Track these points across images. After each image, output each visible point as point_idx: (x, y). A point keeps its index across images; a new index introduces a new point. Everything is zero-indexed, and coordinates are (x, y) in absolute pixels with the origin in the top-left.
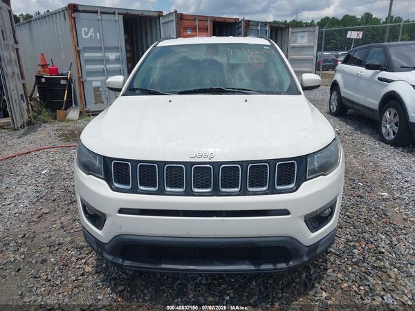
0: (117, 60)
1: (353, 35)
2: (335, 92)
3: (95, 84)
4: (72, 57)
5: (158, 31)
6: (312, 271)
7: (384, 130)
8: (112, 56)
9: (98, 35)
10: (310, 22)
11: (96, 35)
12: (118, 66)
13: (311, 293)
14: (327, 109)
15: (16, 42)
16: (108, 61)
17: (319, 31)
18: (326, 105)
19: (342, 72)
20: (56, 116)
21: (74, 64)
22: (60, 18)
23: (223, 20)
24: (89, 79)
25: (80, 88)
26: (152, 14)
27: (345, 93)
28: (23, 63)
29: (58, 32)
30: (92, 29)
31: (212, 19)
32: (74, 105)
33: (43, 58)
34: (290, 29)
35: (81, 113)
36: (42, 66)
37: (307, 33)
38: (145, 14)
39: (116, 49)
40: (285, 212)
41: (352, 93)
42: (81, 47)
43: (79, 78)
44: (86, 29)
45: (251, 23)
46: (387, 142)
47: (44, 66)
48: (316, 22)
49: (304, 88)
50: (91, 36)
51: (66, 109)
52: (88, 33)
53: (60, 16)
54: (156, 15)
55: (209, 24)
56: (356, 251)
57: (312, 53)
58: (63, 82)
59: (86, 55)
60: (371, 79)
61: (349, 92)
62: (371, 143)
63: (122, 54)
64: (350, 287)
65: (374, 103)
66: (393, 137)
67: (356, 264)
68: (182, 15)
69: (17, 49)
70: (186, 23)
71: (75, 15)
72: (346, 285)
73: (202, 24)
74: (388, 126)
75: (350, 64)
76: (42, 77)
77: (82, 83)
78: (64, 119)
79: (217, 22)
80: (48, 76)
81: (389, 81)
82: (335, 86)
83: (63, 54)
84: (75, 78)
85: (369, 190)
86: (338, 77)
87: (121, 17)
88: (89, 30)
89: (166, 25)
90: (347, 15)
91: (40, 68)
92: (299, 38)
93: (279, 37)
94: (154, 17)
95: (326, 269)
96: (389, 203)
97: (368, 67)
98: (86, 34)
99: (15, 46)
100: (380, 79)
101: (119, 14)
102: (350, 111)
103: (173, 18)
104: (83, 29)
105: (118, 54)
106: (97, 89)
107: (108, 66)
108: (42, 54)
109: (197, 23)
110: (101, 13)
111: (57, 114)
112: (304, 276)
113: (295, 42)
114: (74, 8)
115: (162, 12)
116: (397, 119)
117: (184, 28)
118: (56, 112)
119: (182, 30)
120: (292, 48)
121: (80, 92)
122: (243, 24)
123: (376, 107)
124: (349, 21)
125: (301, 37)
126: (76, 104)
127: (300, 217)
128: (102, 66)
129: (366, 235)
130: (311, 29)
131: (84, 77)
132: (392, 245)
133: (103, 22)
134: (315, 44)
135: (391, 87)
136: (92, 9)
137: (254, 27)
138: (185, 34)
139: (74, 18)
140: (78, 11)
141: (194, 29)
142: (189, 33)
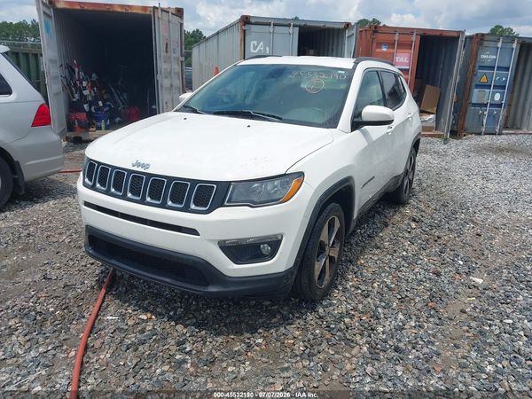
9: (268, 49)
11: (265, 49)
15: (182, 55)
22: (236, 31)
23: (438, 34)
26: (337, 26)
30: (262, 43)
31: (421, 33)
38: (328, 26)
40: (193, 232)
44: (255, 43)
45: (486, 38)
50: (260, 50)
52: (257, 46)
53: (236, 29)
54: (342, 26)
55: (414, 38)
69: (182, 63)
70: (381, 37)
71: (246, 27)
87: (297, 29)
88: (258, 44)
89: (350, 39)
94: (339, 30)
98: (255, 48)
99: (181, 59)
101: (294, 26)
103: (355, 30)
104: (252, 43)
109: (397, 37)
110: (275, 25)
114: (246, 20)
117: (378, 44)
119: (375, 45)
133: (275, 35)
136: (265, 21)
137: (492, 44)
138: (378, 50)
139: (245, 31)
140: (250, 23)
141: (391, 45)
142: (384, 50)
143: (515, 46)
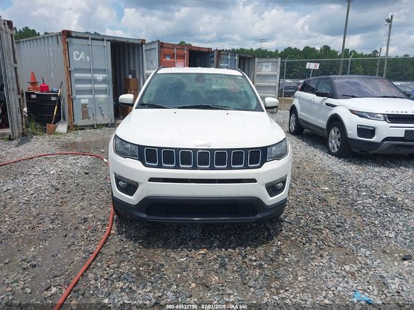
0: (104, 81)
1: (311, 66)
2: (293, 115)
3: (83, 101)
4: (63, 76)
5: (141, 57)
6: (272, 231)
7: (330, 144)
8: (100, 77)
9: (88, 58)
10: (274, 51)
11: (86, 58)
12: (104, 86)
13: (271, 242)
14: (287, 129)
15: (15, 62)
16: (96, 81)
17: (281, 62)
18: (287, 126)
19: (299, 98)
20: (45, 129)
21: (65, 83)
22: (53, 42)
23: (198, 49)
24: (78, 97)
25: (69, 104)
26: (136, 42)
27: (301, 115)
28: (19, 80)
29: (49, 54)
30: (83, 53)
31: (188, 48)
32: (62, 120)
33: (33, 77)
34: (256, 59)
35: (69, 127)
36: (32, 83)
37: (271, 63)
38: (130, 41)
39: (104, 71)
40: (254, 181)
41: (306, 115)
42: (72, 68)
43: (69, 96)
44: (77, 53)
45: (222, 53)
46: (333, 154)
47: (34, 84)
48: (280, 51)
49: (267, 108)
50: (82, 59)
51: (55, 123)
52: (79, 56)
53: (52, 40)
54: (139, 42)
55: (186, 52)
56: (302, 221)
57: (275, 81)
58: (53, 99)
59: (77, 75)
60: (320, 105)
61: (304, 114)
62: (321, 155)
63: (108, 76)
64: (296, 239)
65: (323, 123)
66: (337, 150)
67: (302, 227)
68: (162, 43)
69: (16, 68)
70: (165, 50)
71: (69, 40)
72: (294, 238)
73: (180, 52)
74: (333, 142)
75: (306, 91)
76: (34, 94)
77: (71, 100)
78: (53, 132)
79: (193, 51)
80: (39, 92)
81: (333, 106)
82: (293, 110)
83: (52, 74)
84: (65, 96)
85: (315, 186)
86: (296, 102)
87: (109, 43)
88: (80, 54)
89: (148, 52)
90: (308, 47)
91: (29, 86)
92: (264, 67)
93: (246, 66)
94: (138, 45)
95: (281, 230)
96: (329, 194)
97: (318, 94)
98: (78, 57)
99: (15, 65)
100: (327, 104)
101: (107, 40)
102: (306, 130)
103: (156, 46)
104: (75, 53)
105: (105, 75)
106: (84, 106)
107: (96, 86)
108: (33, 73)
109: (175, 51)
110: (92, 39)
111: (47, 127)
112: (266, 234)
113: (260, 70)
114: (67, 34)
115: (145, 40)
116: (339, 136)
117: (164, 55)
118: (46, 125)
119: (162, 56)
120: (258, 76)
121: (69, 108)
122: (215, 54)
123: (325, 127)
124: (309, 53)
125: (266, 66)
126: (64, 119)
127: (263, 184)
128: (90, 86)
129: (310, 212)
130: (275, 60)
131: (74, 95)
132: (327, 217)
133: (93, 47)
134: (278, 73)
135: (335, 111)
136: (83, 36)
137: (225, 57)
138: (164, 60)
139: (67, 42)
140: (71, 37)
141: (172, 56)
142: (168, 59)
143: (236, 58)
